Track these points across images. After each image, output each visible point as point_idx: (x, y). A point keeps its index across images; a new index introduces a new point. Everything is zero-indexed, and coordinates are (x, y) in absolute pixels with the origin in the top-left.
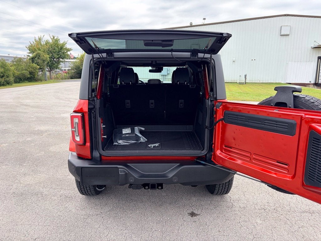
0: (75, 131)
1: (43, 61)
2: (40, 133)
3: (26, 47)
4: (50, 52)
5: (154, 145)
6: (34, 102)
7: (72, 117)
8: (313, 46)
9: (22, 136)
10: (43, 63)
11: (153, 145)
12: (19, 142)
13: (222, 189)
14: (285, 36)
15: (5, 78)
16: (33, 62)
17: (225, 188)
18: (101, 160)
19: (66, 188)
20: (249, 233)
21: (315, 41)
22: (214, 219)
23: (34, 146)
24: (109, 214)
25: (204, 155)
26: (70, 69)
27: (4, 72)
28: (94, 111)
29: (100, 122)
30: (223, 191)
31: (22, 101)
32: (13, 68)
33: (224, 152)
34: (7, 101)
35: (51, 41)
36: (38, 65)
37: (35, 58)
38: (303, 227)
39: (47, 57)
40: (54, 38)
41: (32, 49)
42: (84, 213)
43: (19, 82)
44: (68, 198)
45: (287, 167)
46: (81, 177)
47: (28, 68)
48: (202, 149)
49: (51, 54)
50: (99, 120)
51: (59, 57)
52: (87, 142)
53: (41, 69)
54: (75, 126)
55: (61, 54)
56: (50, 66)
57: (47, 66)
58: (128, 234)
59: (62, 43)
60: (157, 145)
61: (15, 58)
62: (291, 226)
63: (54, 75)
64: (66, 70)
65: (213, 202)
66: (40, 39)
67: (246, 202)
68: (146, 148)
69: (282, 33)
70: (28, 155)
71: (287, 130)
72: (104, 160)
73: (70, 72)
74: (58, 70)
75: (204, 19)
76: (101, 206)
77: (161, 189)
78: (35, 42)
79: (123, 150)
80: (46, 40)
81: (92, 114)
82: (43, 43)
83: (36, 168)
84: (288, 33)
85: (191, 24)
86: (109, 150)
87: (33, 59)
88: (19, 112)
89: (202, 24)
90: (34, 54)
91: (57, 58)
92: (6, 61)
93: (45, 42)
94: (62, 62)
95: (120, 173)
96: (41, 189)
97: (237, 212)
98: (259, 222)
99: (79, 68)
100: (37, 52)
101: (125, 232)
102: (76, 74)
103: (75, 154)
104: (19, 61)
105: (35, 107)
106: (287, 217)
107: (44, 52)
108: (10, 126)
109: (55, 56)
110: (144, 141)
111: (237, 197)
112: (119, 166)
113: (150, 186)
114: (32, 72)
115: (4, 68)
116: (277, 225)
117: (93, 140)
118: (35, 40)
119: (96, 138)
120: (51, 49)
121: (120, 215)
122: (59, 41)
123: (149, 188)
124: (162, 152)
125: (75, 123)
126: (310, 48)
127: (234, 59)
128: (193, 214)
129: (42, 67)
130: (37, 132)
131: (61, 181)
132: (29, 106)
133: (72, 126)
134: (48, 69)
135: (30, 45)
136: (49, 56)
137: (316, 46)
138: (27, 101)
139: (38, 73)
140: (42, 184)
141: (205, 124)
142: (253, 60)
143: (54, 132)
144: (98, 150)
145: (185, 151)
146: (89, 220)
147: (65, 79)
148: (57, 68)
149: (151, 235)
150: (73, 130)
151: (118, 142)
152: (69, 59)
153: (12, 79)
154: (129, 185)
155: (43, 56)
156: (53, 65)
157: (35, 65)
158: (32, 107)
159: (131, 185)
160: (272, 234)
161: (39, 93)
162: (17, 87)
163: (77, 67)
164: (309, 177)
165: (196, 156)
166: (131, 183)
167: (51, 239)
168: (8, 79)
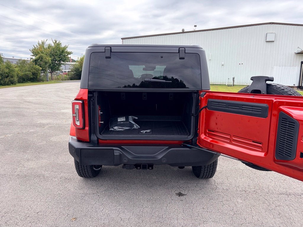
0: (76, 116)
1: (46, 63)
2: (42, 125)
3: (30, 50)
4: (52, 55)
5: (146, 131)
6: (36, 100)
7: (74, 104)
8: (297, 52)
9: (26, 128)
10: (45, 65)
11: (144, 131)
12: (23, 133)
13: (207, 172)
14: (270, 42)
15: (9, 78)
16: (36, 64)
17: (209, 172)
18: (98, 143)
19: (66, 172)
20: (231, 210)
21: (298, 48)
22: (199, 199)
23: (37, 136)
24: (105, 193)
25: (190, 140)
26: (70, 71)
27: (9, 72)
28: (93, 100)
29: (98, 109)
30: (208, 174)
31: (25, 99)
32: (17, 69)
33: (207, 135)
34: (11, 98)
35: (53, 45)
36: (40, 67)
37: (38, 60)
38: (279, 206)
39: (49, 59)
40: (56, 42)
41: (35, 52)
42: (81, 192)
43: (22, 82)
44: (68, 180)
45: (261, 145)
46: (80, 158)
47: (31, 69)
48: (189, 134)
49: (53, 57)
50: (97, 107)
51: (60, 60)
52: (86, 126)
53: (43, 70)
54: (75, 112)
55: (62, 57)
56: (51, 68)
57: (49, 68)
58: (121, 210)
59: (63, 47)
60: (148, 131)
61: (19, 60)
62: (269, 205)
63: (55, 76)
64: (66, 72)
65: (199, 185)
66: (43, 43)
67: (228, 185)
68: (139, 133)
69: (268, 40)
70: (31, 144)
71: (260, 113)
72: (101, 143)
73: (70, 73)
74: (58, 72)
75: (195, 26)
76: (97, 186)
77: (151, 169)
78: (38, 46)
79: (118, 134)
80: (49, 44)
81: (91, 102)
82: (46, 46)
83: (38, 154)
84: (273, 40)
85: (183, 30)
86: (105, 134)
87: (36, 61)
88: (23, 108)
89: (194, 30)
90: (37, 56)
91: (59, 61)
92: (11, 63)
93: (47, 46)
94: (63, 64)
95: (115, 154)
96: (43, 172)
97: (221, 193)
98: (240, 201)
99: (79, 70)
100: (40, 55)
101: (118, 207)
102: (76, 76)
103: (75, 138)
104: (23, 63)
105: (37, 104)
106: (266, 198)
107: (46, 55)
108: (14, 120)
109: (56, 59)
110: (137, 128)
111: (221, 181)
112: (114, 148)
113: (142, 167)
114: (35, 73)
115: (9, 69)
116: (256, 204)
117: (92, 126)
118: (39, 44)
119: (94, 123)
120: (53, 52)
121: (114, 194)
122: (60, 45)
123: (140, 168)
124: (152, 136)
125: (76, 109)
126: (294, 53)
127: (223, 63)
128: (180, 194)
129: (44, 69)
130: (39, 125)
131: (61, 165)
132: (32, 102)
133: (74, 112)
134: (49, 70)
135: (34, 48)
136: (51, 59)
137: (300, 52)
138: (30, 99)
139: (40, 74)
140: (44, 168)
141: (192, 112)
142: (241, 64)
143: (55, 125)
144: (96, 135)
145: (174, 136)
146: (86, 198)
147: (65, 80)
148: (58, 69)
149: (142, 211)
150: (74, 115)
151: (114, 128)
152: (70, 62)
153: (16, 79)
154: (123, 165)
155: (46, 58)
156: (54, 68)
157: (37, 67)
158: (35, 103)
159: (125, 165)
160: (250, 212)
161: (41, 92)
162: (20, 86)
163: (77, 69)
164: (279, 152)
165: (184, 141)
166: (125, 164)
167: (52, 212)
168: (12, 79)
